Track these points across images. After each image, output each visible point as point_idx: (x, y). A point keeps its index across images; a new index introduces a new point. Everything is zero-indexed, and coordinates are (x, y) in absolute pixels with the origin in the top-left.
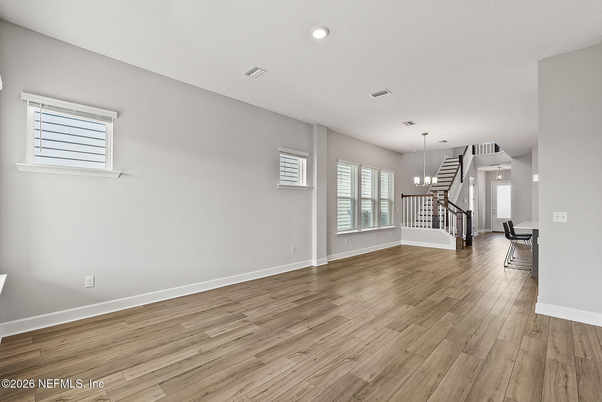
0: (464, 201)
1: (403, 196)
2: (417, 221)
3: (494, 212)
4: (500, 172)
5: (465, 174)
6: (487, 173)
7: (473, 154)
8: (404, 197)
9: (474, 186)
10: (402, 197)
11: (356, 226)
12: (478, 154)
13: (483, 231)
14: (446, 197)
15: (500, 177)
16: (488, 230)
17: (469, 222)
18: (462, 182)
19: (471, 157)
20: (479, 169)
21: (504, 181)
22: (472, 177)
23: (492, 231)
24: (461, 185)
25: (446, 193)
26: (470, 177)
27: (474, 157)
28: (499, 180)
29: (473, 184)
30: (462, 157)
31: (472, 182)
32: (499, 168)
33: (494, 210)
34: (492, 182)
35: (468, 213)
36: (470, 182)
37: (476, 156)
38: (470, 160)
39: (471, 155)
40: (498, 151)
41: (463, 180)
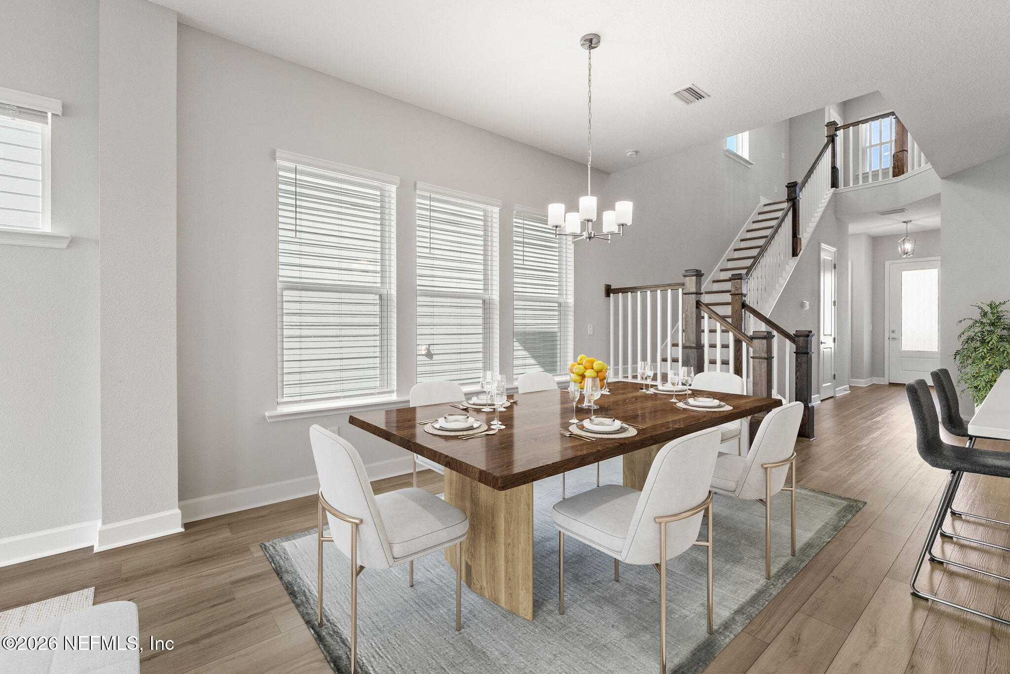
0: (802, 305)
1: (609, 291)
2: (664, 360)
3: (892, 335)
4: (907, 236)
5: (805, 235)
6: (876, 241)
7: (832, 187)
8: (611, 295)
9: (835, 268)
10: (608, 295)
11: (394, 385)
12: (846, 184)
13: (863, 383)
14: (736, 292)
15: (908, 246)
16: (876, 380)
17: (804, 366)
18: (795, 254)
19: (828, 192)
20: (853, 228)
21: (919, 259)
22: (829, 244)
23: (888, 383)
24: (793, 262)
25: (736, 281)
26: (822, 244)
27: (834, 194)
28: (907, 253)
29: (833, 263)
30: (798, 189)
31: (830, 259)
32: (905, 222)
33: (893, 332)
34: (887, 264)
35: (800, 338)
36: (824, 259)
37: (841, 192)
38: (823, 201)
39: (827, 190)
40: (903, 173)
41: (801, 250)
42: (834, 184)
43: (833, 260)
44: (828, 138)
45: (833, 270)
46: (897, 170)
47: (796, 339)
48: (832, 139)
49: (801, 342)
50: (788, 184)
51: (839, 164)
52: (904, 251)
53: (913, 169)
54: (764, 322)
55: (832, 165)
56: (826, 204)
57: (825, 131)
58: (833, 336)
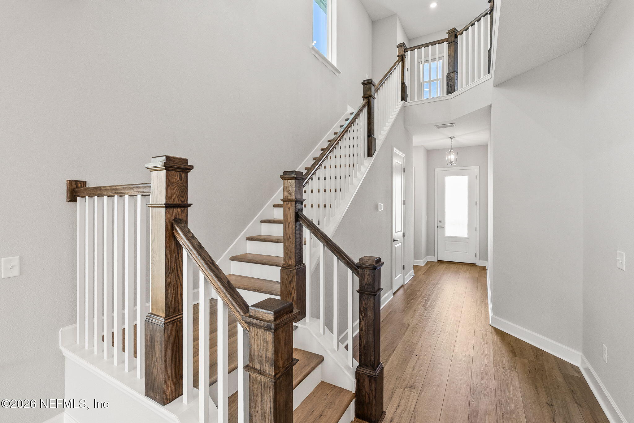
0: (377, 207)
3: (440, 224)
4: (452, 149)
5: (380, 136)
6: (430, 153)
7: (402, 100)
8: (78, 199)
12: (412, 98)
13: (421, 263)
14: (289, 197)
15: (452, 157)
16: (430, 259)
18: (370, 154)
19: (398, 104)
21: (461, 167)
22: (400, 150)
23: (437, 261)
24: (368, 163)
25: (289, 181)
26: (395, 149)
27: (404, 107)
28: (452, 162)
29: (403, 167)
30: (373, 88)
31: (401, 163)
32: (450, 138)
33: (440, 222)
34: (436, 170)
35: (366, 270)
36: (396, 162)
37: (408, 105)
38: (395, 110)
39: (398, 102)
40: (454, 91)
41: (375, 150)
42: (404, 98)
43: (403, 165)
44: (399, 57)
45: (403, 173)
46: (449, 88)
47: (360, 271)
48: (402, 58)
49: (366, 277)
50: (364, 81)
51: (407, 82)
52: (450, 161)
53: (462, 86)
54: (322, 242)
55: (402, 81)
56: (397, 112)
57: (396, 52)
58: (403, 232)
